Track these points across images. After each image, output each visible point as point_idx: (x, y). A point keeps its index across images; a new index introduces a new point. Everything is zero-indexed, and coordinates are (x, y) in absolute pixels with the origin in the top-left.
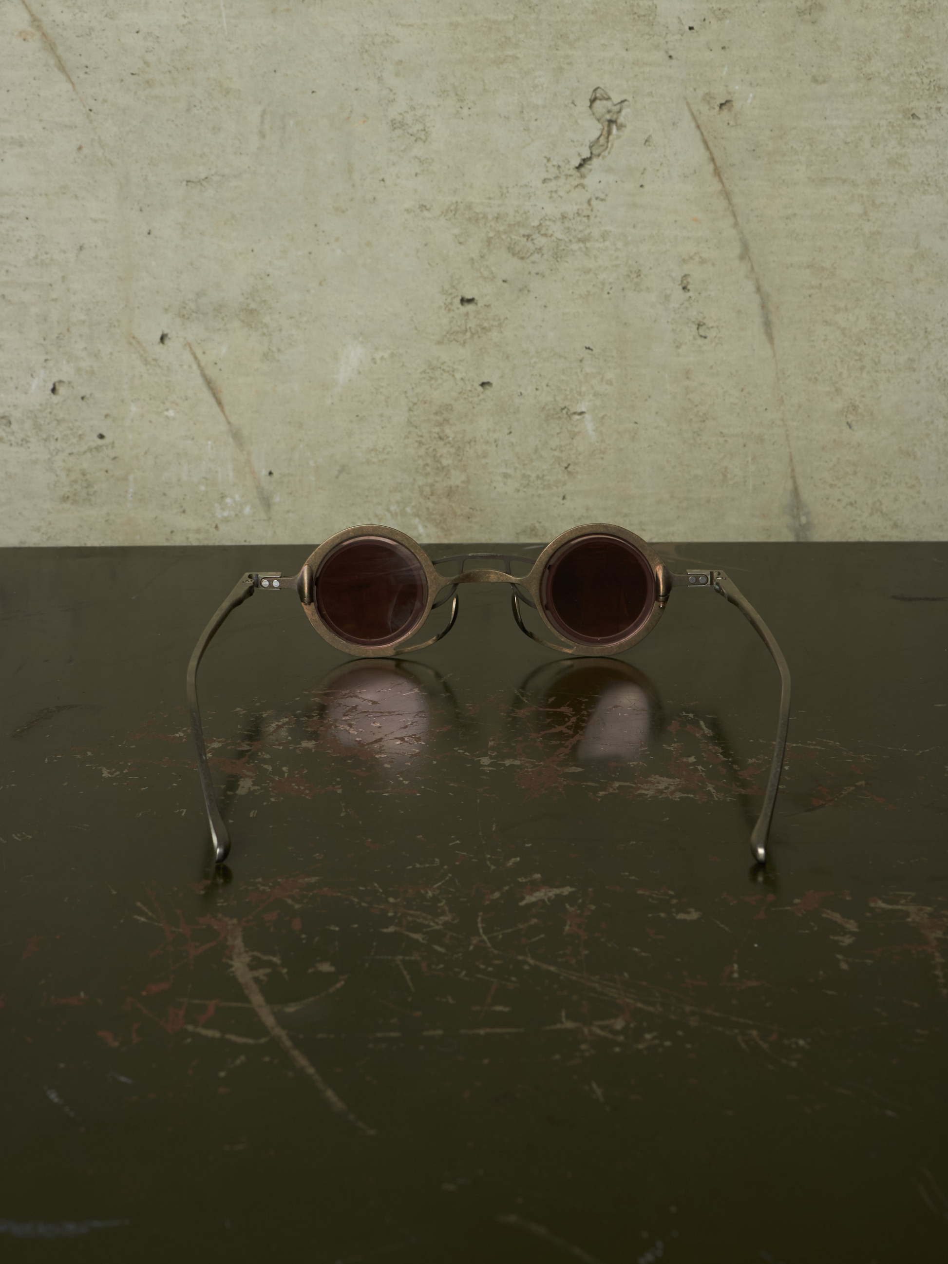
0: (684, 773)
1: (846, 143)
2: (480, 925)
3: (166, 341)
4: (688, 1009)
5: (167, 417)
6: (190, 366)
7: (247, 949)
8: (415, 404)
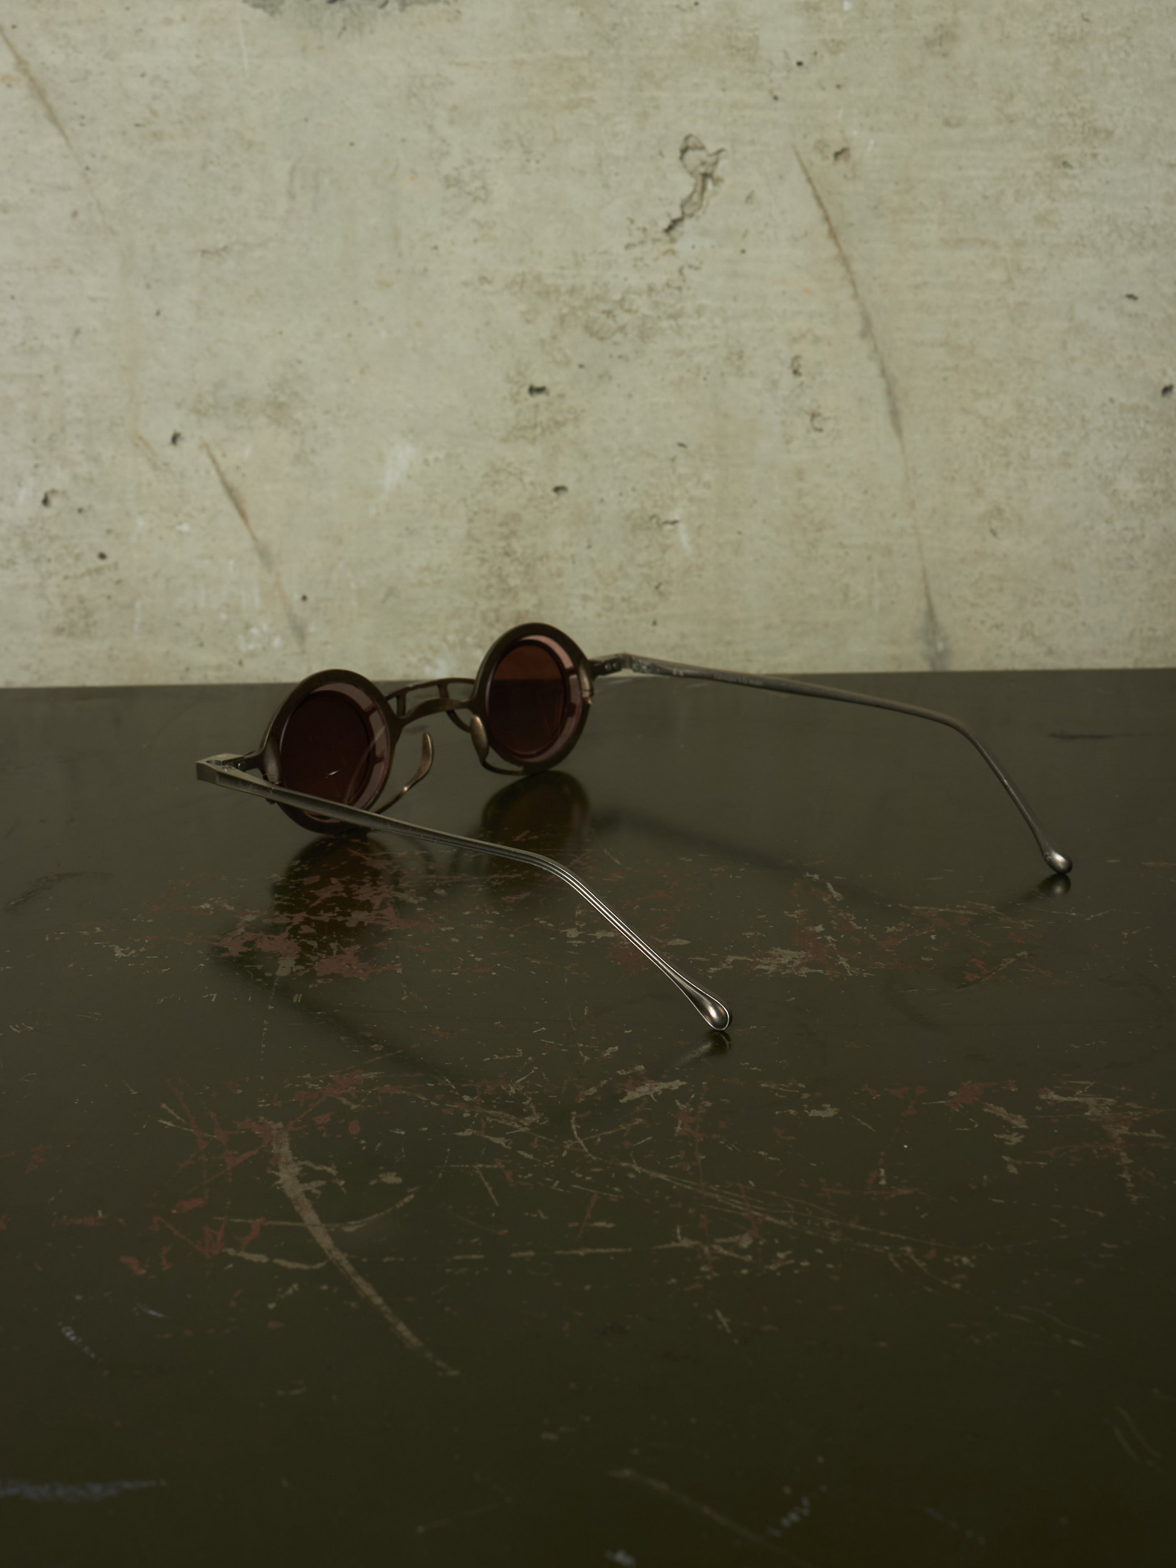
0: (811, 945)
1: (986, 198)
2: (574, 1127)
3: (179, 442)
4: (827, 1222)
5: (181, 533)
6: (208, 472)
7: (296, 1158)
8: (476, 513)
